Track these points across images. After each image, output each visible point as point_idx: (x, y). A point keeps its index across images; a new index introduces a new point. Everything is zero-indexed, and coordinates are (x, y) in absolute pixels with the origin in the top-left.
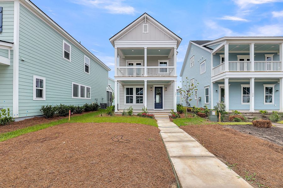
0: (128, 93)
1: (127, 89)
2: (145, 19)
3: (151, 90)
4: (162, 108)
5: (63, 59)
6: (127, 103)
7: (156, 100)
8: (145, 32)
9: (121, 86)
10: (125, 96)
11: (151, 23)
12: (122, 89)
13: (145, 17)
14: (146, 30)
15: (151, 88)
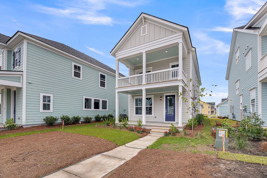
0: (137, 105)
1: (137, 100)
2: (143, 20)
3: (161, 99)
4: (175, 121)
5: (73, 78)
6: (136, 114)
7: (167, 111)
8: (144, 35)
9: (131, 97)
10: (135, 107)
11: (149, 22)
12: (132, 100)
13: (143, 17)
14: (144, 32)
15: (161, 97)
